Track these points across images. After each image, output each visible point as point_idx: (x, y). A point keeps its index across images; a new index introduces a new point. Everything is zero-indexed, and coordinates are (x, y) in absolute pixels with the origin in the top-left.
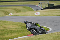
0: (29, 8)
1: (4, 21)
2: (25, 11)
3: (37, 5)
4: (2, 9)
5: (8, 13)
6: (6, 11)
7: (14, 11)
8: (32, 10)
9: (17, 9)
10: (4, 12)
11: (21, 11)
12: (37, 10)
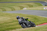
0: (40, 4)
1: (20, 14)
2: (36, 6)
3: (45, 2)
4: (18, 4)
5: (23, 8)
6: (21, 6)
7: (28, 6)
8: (42, 5)
9: (30, 4)
10: (20, 6)
11: (33, 6)
12: (45, 5)
